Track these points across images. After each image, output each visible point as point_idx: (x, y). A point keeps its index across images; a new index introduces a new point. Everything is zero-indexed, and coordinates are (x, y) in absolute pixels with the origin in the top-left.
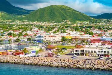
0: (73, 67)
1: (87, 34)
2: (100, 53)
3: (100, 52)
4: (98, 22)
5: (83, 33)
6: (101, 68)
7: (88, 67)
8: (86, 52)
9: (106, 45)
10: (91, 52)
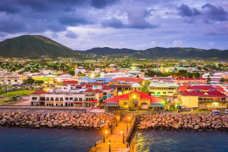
0: (19, 126)
1: (68, 73)
2: (69, 101)
3: (69, 99)
4: (87, 59)
5: (62, 72)
6: (64, 125)
7: (43, 124)
8: (49, 100)
9: (82, 88)
10: (56, 100)
